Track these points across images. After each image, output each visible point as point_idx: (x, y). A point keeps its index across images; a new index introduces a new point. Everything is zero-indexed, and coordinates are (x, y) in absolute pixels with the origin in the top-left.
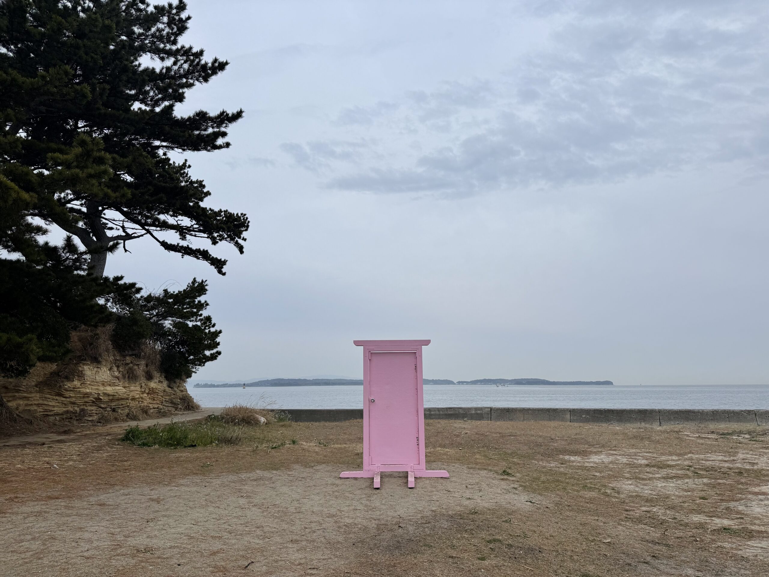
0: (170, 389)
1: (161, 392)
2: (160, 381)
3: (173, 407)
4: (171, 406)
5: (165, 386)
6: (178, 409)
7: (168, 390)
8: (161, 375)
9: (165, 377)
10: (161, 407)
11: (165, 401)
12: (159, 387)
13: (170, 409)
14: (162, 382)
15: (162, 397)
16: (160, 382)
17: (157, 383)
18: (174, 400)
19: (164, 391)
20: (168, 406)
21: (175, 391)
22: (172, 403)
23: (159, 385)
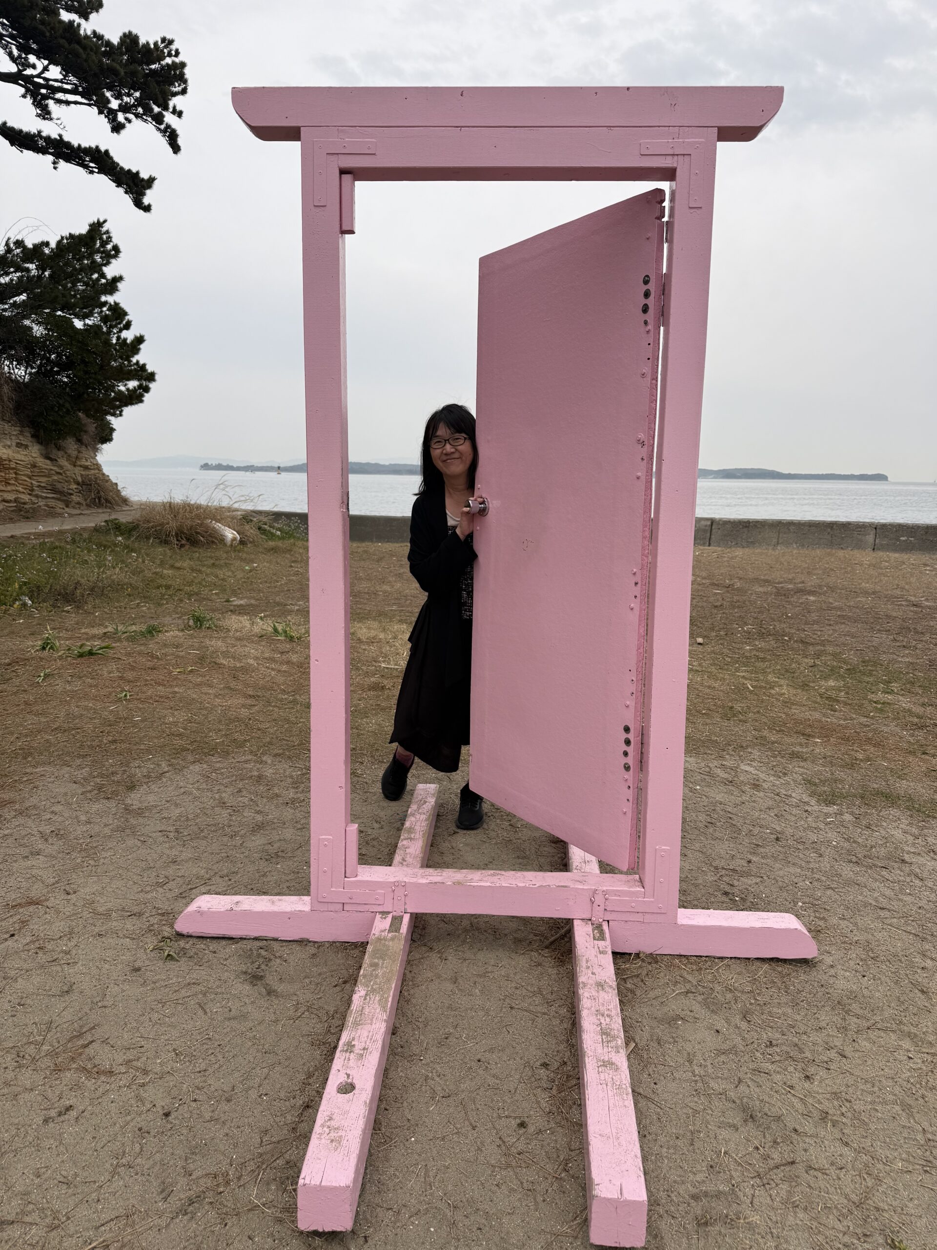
0: (48, 462)
1: (26, 467)
2: (22, 444)
3: (58, 499)
4: (53, 498)
5: (34, 455)
6: (73, 504)
7: (42, 462)
8: (21, 431)
9: (33, 436)
10: (26, 498)
11: (39, 486)
12: (18, 456)
13: (52, 503)
14: (26, 447)
15: (30, 478)
16: (19, 445)
17: (14, 448)
18: (59, 486)
19: (34, 466)
20: (47, 498)
21: (61, 467)
22: (54, 490)
23: (18, 452)
